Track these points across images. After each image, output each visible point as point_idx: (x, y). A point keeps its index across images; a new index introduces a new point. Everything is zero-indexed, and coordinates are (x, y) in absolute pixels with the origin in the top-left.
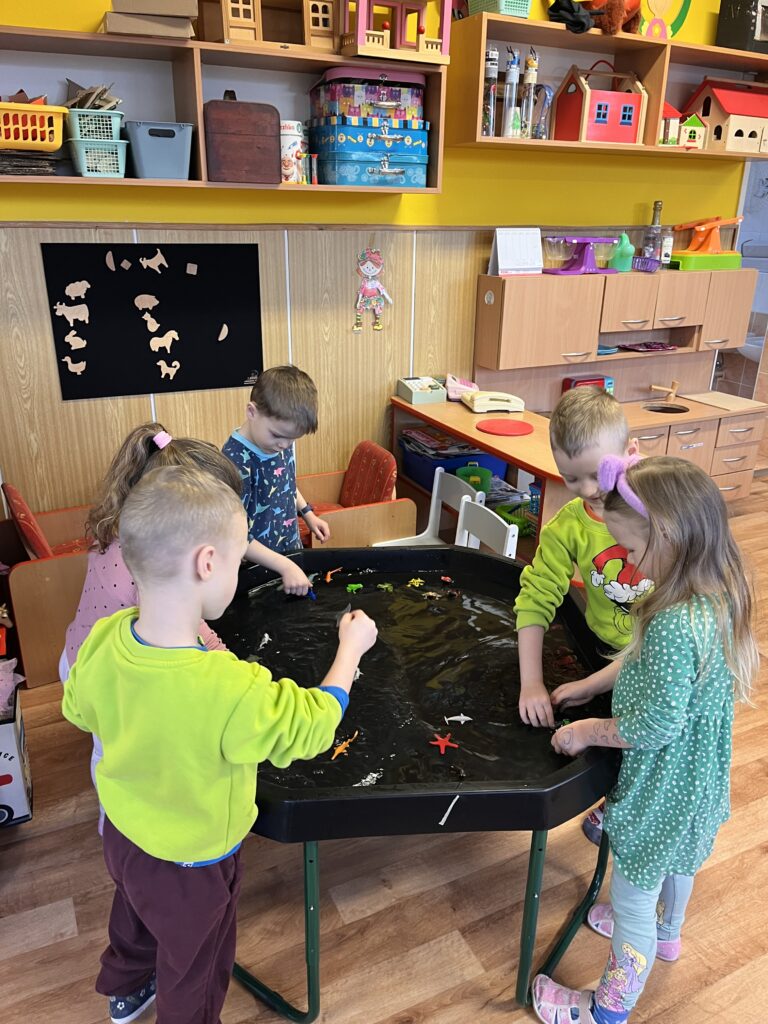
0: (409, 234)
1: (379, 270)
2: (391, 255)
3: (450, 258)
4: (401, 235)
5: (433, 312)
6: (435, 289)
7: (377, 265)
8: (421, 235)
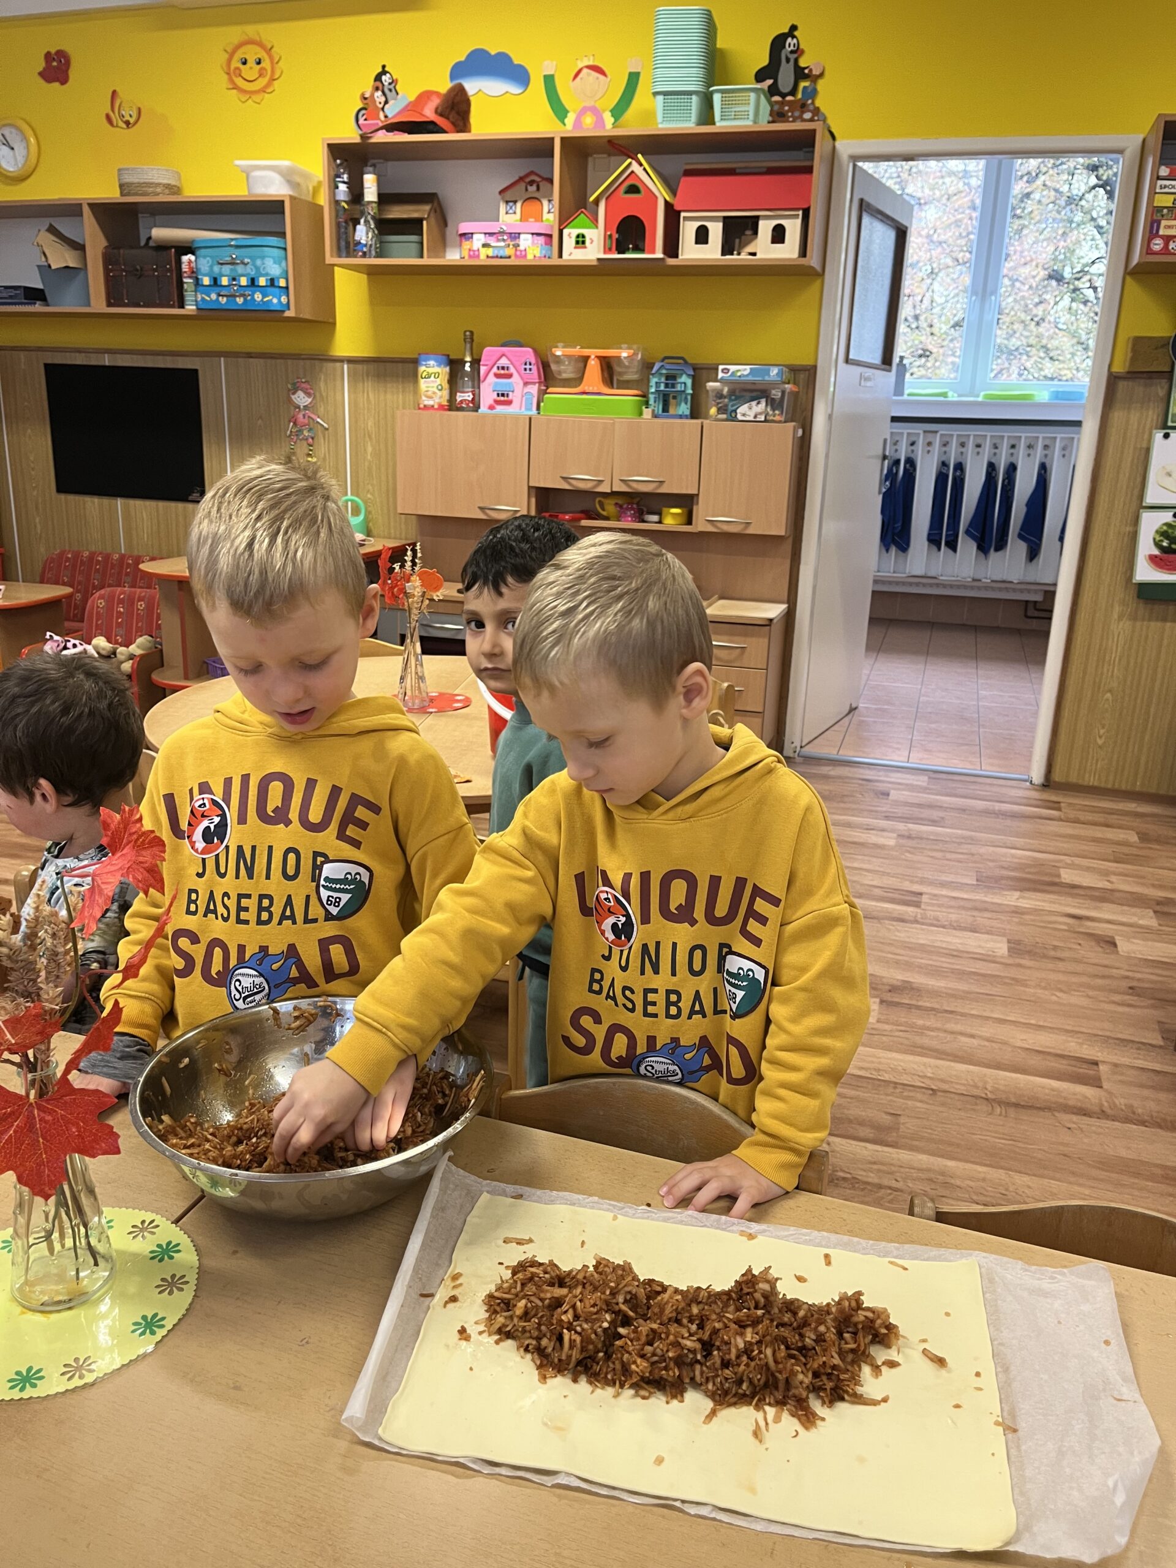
0: (338, 364)
1: (310, 400)
2: (322, 385)
3: (386, 392)
4: (330, 365)
5: (370, 449)
6: (370, 424)
7: (308, 395)
8: (351, 366)
